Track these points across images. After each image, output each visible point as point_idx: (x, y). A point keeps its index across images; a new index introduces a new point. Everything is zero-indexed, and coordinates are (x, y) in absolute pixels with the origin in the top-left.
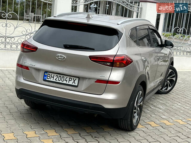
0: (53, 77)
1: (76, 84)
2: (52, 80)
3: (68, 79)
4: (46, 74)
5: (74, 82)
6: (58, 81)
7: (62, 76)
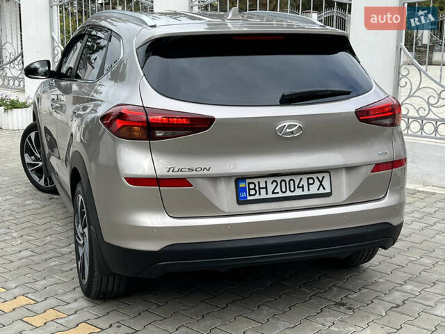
0: (266, 188)
1: (328, 190)
2: (263, 195)
4: (242, 185)
5: (321, 185)
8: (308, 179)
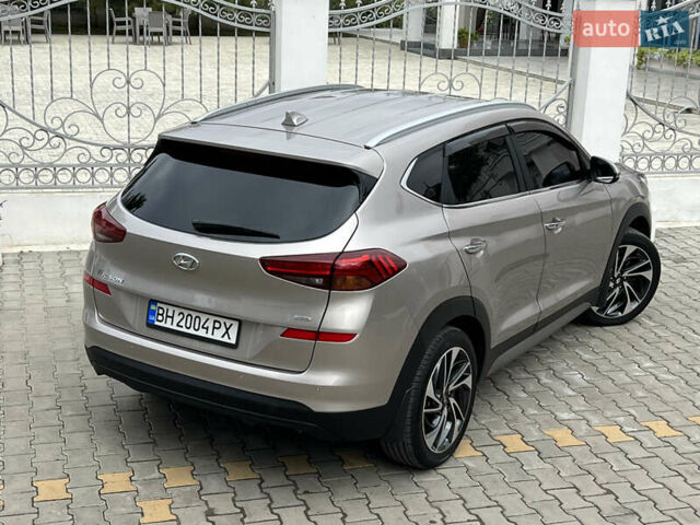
0: (172, 318)
1: (233, 341)
2: (168, 325)
3: (210, 324)
4: (153, 307)
5: (227, 332)
6: (184, 330)
7: (194, 315)
8: (215, 321)
